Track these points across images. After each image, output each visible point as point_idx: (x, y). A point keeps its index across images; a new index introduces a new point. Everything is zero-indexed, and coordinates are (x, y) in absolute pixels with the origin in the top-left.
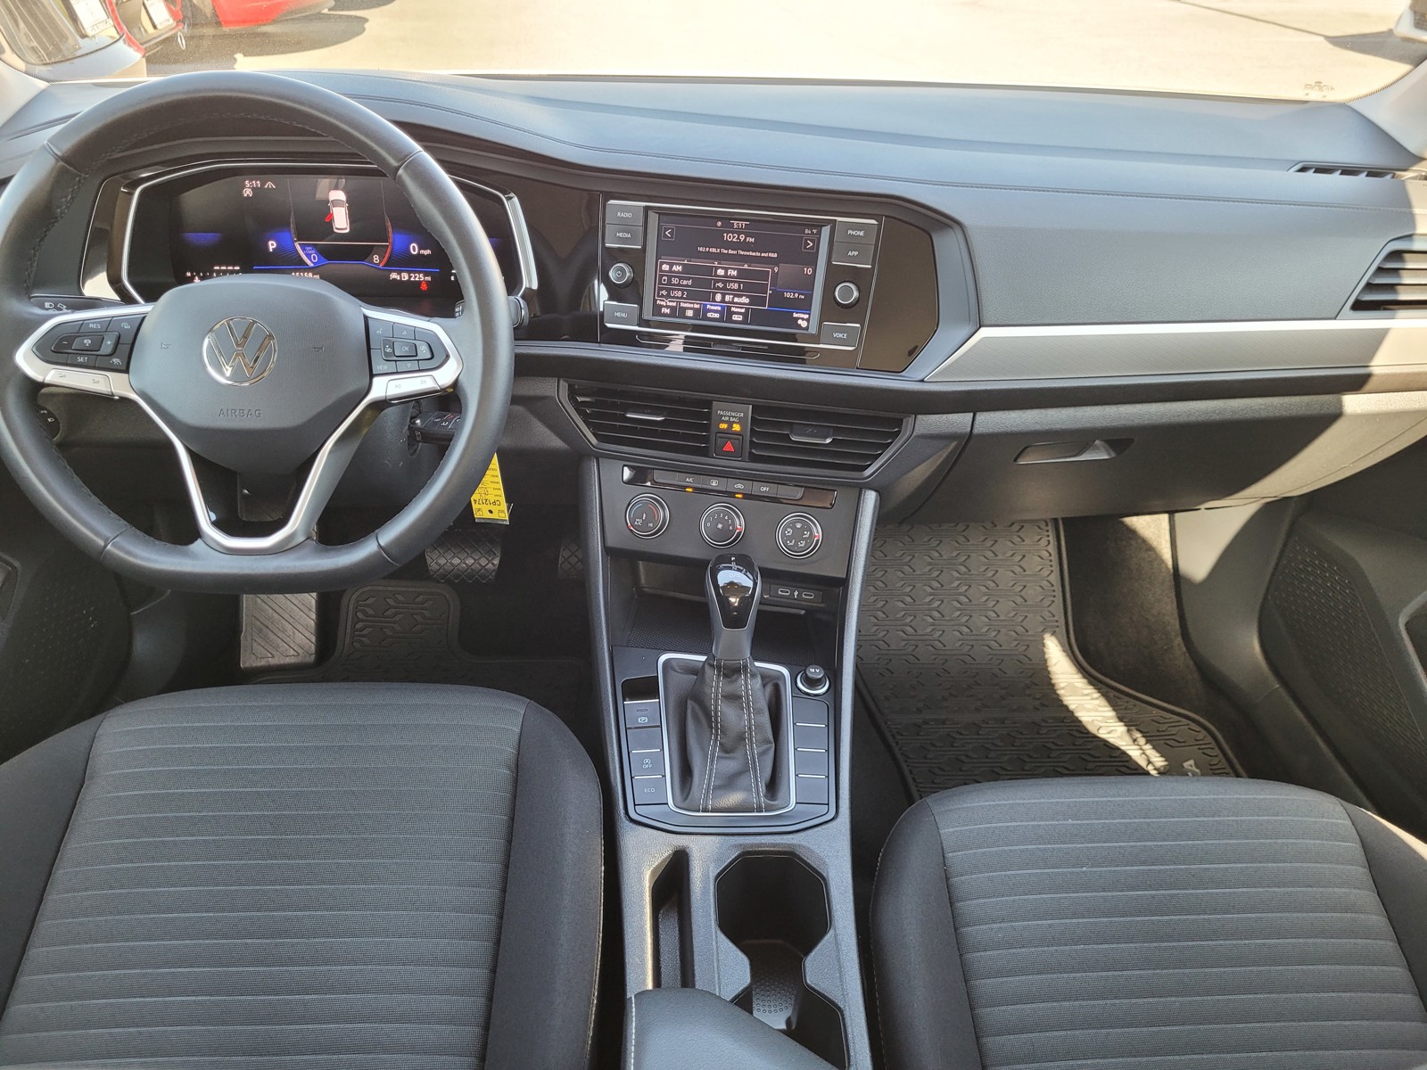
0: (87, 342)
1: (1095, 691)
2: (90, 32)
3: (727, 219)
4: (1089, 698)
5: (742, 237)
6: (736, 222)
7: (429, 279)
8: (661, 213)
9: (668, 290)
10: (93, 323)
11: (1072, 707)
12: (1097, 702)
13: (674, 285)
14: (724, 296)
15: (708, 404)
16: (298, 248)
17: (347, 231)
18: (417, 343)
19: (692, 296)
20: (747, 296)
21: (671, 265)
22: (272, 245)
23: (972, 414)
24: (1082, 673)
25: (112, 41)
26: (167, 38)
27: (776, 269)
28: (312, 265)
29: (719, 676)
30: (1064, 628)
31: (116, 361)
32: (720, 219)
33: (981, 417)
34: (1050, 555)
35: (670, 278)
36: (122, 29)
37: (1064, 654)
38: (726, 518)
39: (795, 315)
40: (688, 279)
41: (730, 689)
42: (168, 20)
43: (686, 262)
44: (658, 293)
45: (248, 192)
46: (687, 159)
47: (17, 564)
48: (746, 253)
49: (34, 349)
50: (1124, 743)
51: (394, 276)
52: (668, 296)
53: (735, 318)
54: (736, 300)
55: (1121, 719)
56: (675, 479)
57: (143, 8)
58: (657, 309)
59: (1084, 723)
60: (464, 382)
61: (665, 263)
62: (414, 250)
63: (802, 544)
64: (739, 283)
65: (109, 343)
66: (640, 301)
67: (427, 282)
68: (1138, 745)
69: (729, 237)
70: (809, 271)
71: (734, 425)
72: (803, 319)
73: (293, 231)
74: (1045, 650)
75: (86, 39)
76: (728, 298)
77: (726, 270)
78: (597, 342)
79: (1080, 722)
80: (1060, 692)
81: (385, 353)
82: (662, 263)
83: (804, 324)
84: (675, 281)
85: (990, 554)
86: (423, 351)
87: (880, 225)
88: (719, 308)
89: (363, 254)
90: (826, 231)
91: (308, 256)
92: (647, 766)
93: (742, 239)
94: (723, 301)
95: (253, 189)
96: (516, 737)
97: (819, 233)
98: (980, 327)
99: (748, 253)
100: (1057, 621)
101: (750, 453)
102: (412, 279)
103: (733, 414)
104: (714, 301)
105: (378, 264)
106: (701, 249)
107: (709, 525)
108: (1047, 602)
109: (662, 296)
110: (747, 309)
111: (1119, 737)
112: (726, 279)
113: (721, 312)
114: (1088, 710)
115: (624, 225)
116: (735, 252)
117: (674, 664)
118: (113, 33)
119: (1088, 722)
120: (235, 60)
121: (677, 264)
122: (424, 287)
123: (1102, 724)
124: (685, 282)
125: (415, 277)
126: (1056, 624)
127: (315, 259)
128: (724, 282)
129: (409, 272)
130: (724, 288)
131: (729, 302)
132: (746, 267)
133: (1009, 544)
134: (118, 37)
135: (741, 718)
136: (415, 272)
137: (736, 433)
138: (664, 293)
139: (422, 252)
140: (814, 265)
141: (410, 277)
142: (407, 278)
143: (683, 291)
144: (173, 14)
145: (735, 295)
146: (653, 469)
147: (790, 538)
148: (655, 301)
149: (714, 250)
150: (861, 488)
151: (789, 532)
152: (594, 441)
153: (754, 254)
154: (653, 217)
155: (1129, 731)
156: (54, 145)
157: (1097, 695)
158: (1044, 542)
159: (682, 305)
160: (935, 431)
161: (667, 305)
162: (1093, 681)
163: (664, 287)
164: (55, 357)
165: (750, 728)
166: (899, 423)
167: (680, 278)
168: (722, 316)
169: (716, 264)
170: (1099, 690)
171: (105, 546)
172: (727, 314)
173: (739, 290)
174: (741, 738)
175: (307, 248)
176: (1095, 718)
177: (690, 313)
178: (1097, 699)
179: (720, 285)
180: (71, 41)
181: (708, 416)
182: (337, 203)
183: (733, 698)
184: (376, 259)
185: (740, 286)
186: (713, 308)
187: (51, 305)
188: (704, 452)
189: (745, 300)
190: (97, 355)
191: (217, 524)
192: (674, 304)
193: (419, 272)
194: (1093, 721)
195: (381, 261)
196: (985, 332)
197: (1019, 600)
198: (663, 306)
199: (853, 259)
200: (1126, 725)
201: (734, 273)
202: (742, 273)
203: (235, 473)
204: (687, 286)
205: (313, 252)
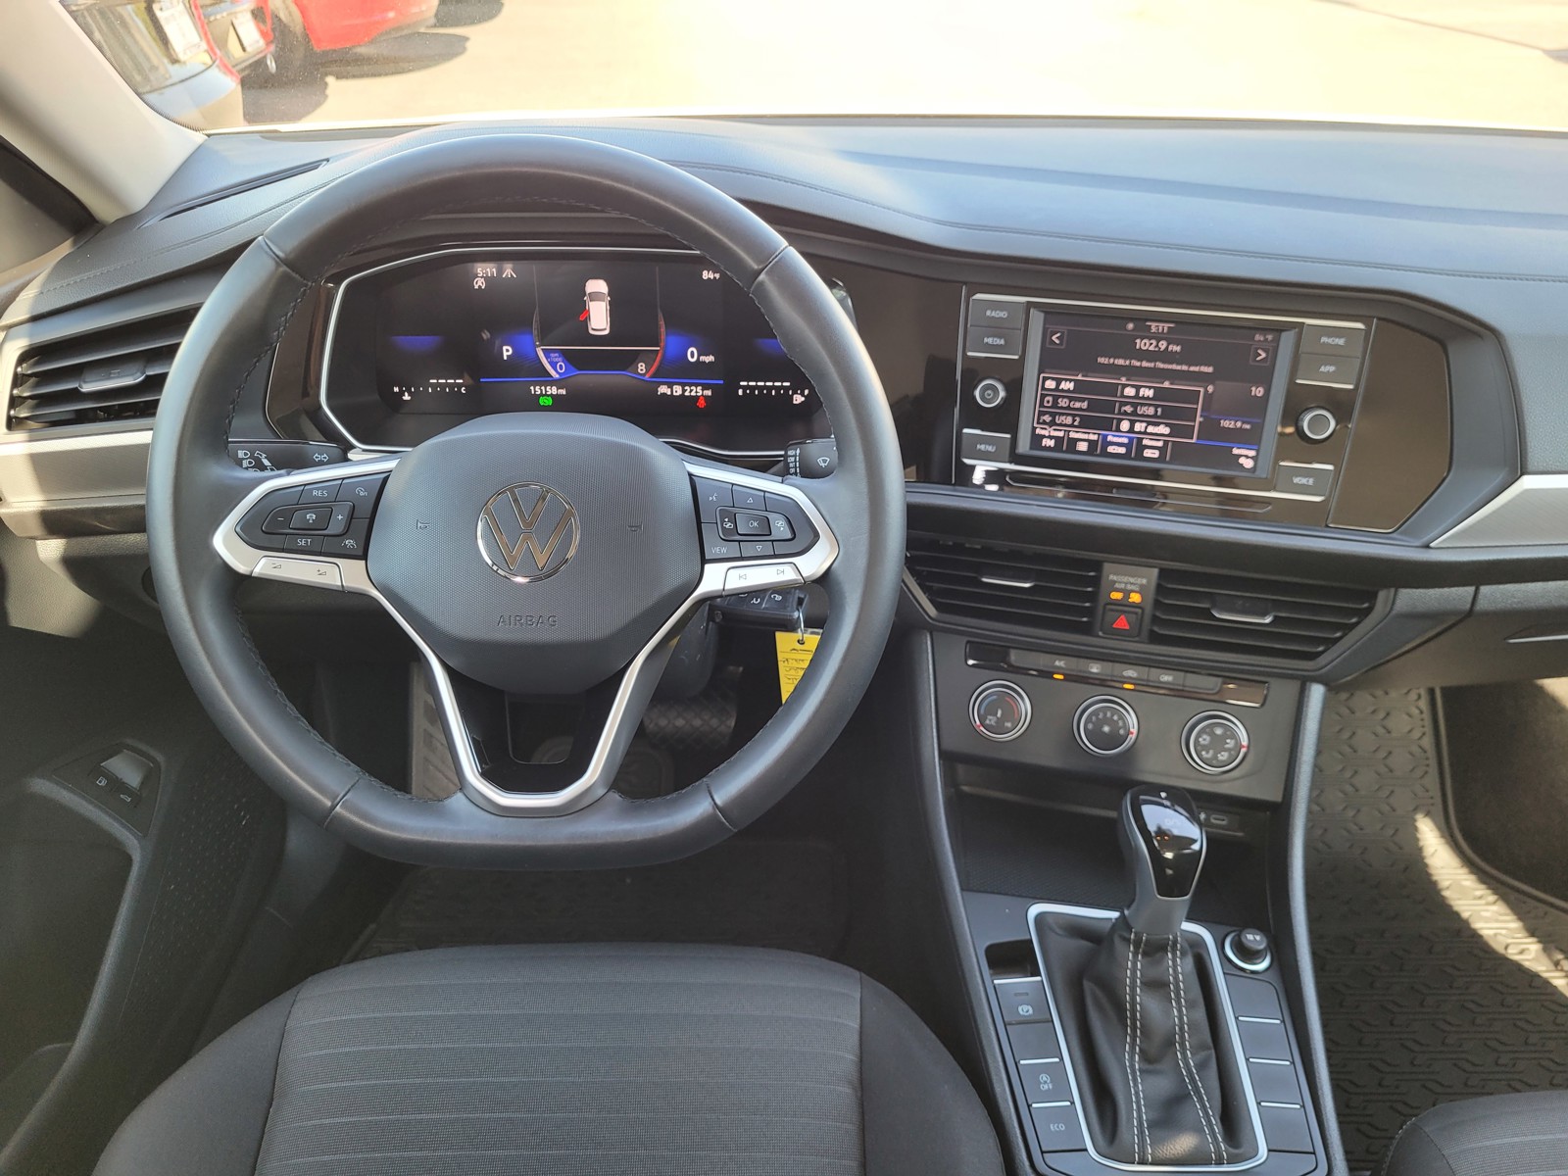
0: (311, 517)
1: (1489, 892)
2: (181, 57)
3: (1141, 319)
4: (1483, 902)
5: (1163, 345)
6: (1154, 325)
7: (708, 393)
8: (1049, 312)
9: (1053, 415)
10: (317, 489)
11: (1465, 915)
12: (1495, 908)
13: (1062, 408)
14: (1132, 423)
15: (1097, 566)
16: (541, 355)
17: (607, 332)
18: (771, 516)
19: (1086, 423)
20: (1167, 425)
21: (1059, 381)
22: (507, 351)
23: (1473, 588)
24: (1468, 867)
25: (204, 67)
26: (256, 62)
27: (1210, 389)
28: (557, 376)
29: (1135, 954)
30: (1440, 806)
31: (349, 542)
32: (1131, 320)
33: (1485, 589)
34: (1422, 712)
35: (1056, 399)
36: (215, 54)
37: (1442, 841)
38: (1115, 718)
39: (1236, 451)
40: (1082, 400)
41: (1154, 973)
42: (258, 42)
43: (1080, 377)
44: (1039, 419)
45: (480, 283)
46: (1085, 238)
47: (160, 758)
48: (1166, 366)
49: (238, 529)
50: (1544, 968)
51: (663, 389)
52: (1052, 423)
53: (1148, 453)
54: (1150, 429)
55: (1532, 933)
56: (1041, 660)
57: (231, 28)
58: (1036, 440)
59: (1486, 938)
60: (840, 572)
61: (1049, 378)
62: (692, 356)
63: (1223, 756)
64: (1156, 406)
65: (340, 517)
66: (1013, 429)
67: (706, 397)
68: (1562, 970)
69: (1142, 344)
70: (1259, 391)
71: (1132, 595)
72: (1247, 457)
73: (535, 332)
74: (1419, 836)
75: (177, 66)
76: (1139, 427)
77: (1137, 388)
78: (950, 484)
79: (1481, 936)
80: (1446, 893)
81: (723, 528)
82: (1045, 379)
83: (1248, 464)
84: (1063, 403)
85: (1345, 711)
86: (780, 527)
87: (1367, 332)
88: (1126, 441)
89: (627, 361)
90: (1287, 340)
91: (553, 365)
92: (1046, 1087)
93: (1163, 348)
94: (1131, 430)
95: (486, 279)
96: (856, 1037)
97: (1277, 341)
98: (1522, 474)
99: (1170, 367)
100: (1432, 798)
101: (1152, 632)
102: (687, 394)
103: (1132, 580)
104: (1118, 430)
105: (644, 375)
106: (1101, 360)
107: (1090, 726)
108: (1419, 773)
109: (1044, 423)
110: (1166, 443)
111: (1533, 959)
112: (1137, 401)
113: (1128, 446)
114: (1487, 920)
115: (996, 328)
116: (1152, 365)
117: (1050, 920)
118: (207, 59)
119: (1488, 935)
120: (326, 84)
121: (1066, 380)
122: (702, 404)
123: (1510, 941)
124: (1078, 405)
125: (691, 391)
126: (1431, 801)
127: (561, 369)
128: (1135, 406)
129: (683, 385)
130: (1134, 413)
131: (1140, 433)
132: (1166, 384)
133: (1370, 698)
134: (210, 62)
135: (1168, 1013)
136: (690, 385)
137: (1134, 605)
138: (1047, 418)
139: (702, 358)
140: (1267, 381)
141: (684, 391)
142: (680, 392)
143: (1074, 416)
144: (263, 34)
145: (1149, 423)
146: (1009, 647)
147: (1206, 748)
148: (1034, 429)
149: (1120, 362)
150: (1304, 682)
151: (1205, 740)
152: (932, 611)
153: (1179, 368)
154: (1037, 319)
155: (1545, 950)
156: (271, 241)
157: (1492, 898)
158: (1413, 696)
159: (1073, 435)
160: (1421, 608)
161: (1049, 436)
162: (1484, 878)
163: (1050, 411)
164: (265, 540)
165: (1182, 1029)
166: (1372, 597)
167: (1071, 399)
168: (1129, 451)
169: (1123, 380)
170: (1495, 891)
171: (334, 807)
172: (1136, 447)
173: (1155, 416)
174: (1169, 1043)
175: (552, 355)
176: (1499, 931)
177: (1083, 447)
178: (1494, 903)
179: (1129, 409)
180: (162, 70)
181: (1096, 582)
182: (595, 296)
183: (1157, 985)
184: (642, 367)
185: (1156, 411)
186: (1116, 440)
187: (246, 454)
188: (1086, 629)
189: (1164, 430)
190: (325, 536)
191: (487, 775)
192: (1061, 434)
193: (696, 385)
194: (1496, 935)
195: (647, 372)
196: (1528, 482)
197: (1383, 770)
198: (1044, 436)
199: (1328, 377)
200: (1540, 942)
201: (1150, 393)
202: (1160, 393)
203: (501, 692)
204: (1081, 409)
205: (560, 359)
